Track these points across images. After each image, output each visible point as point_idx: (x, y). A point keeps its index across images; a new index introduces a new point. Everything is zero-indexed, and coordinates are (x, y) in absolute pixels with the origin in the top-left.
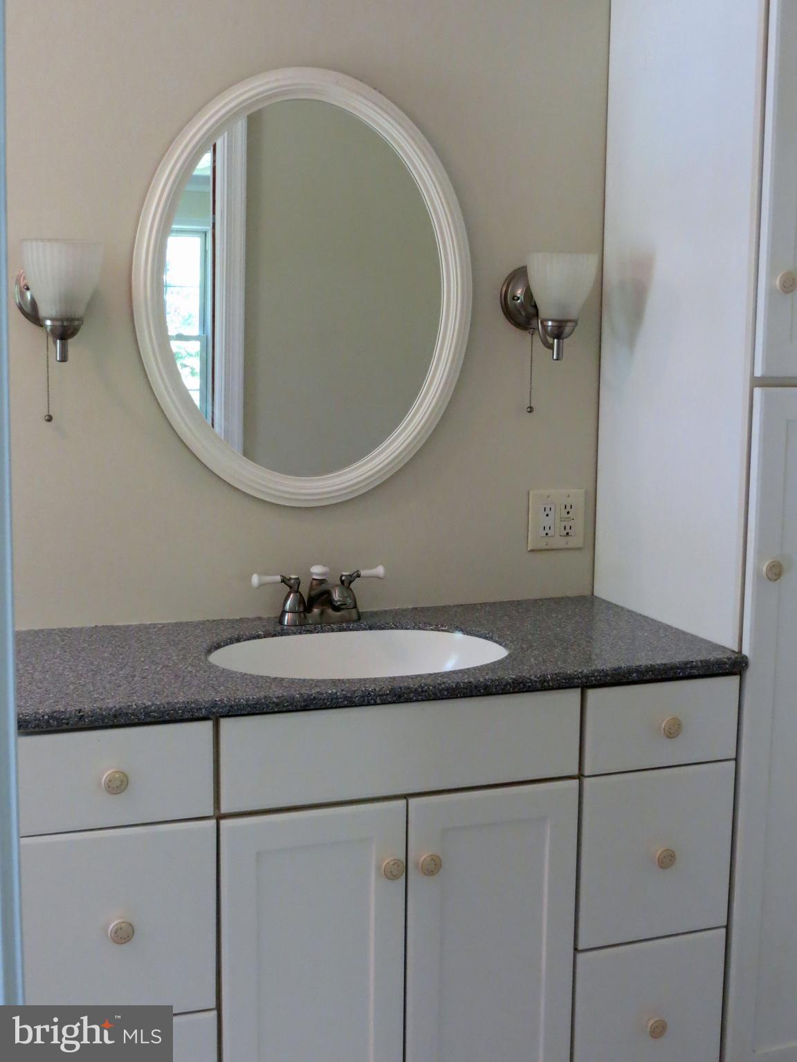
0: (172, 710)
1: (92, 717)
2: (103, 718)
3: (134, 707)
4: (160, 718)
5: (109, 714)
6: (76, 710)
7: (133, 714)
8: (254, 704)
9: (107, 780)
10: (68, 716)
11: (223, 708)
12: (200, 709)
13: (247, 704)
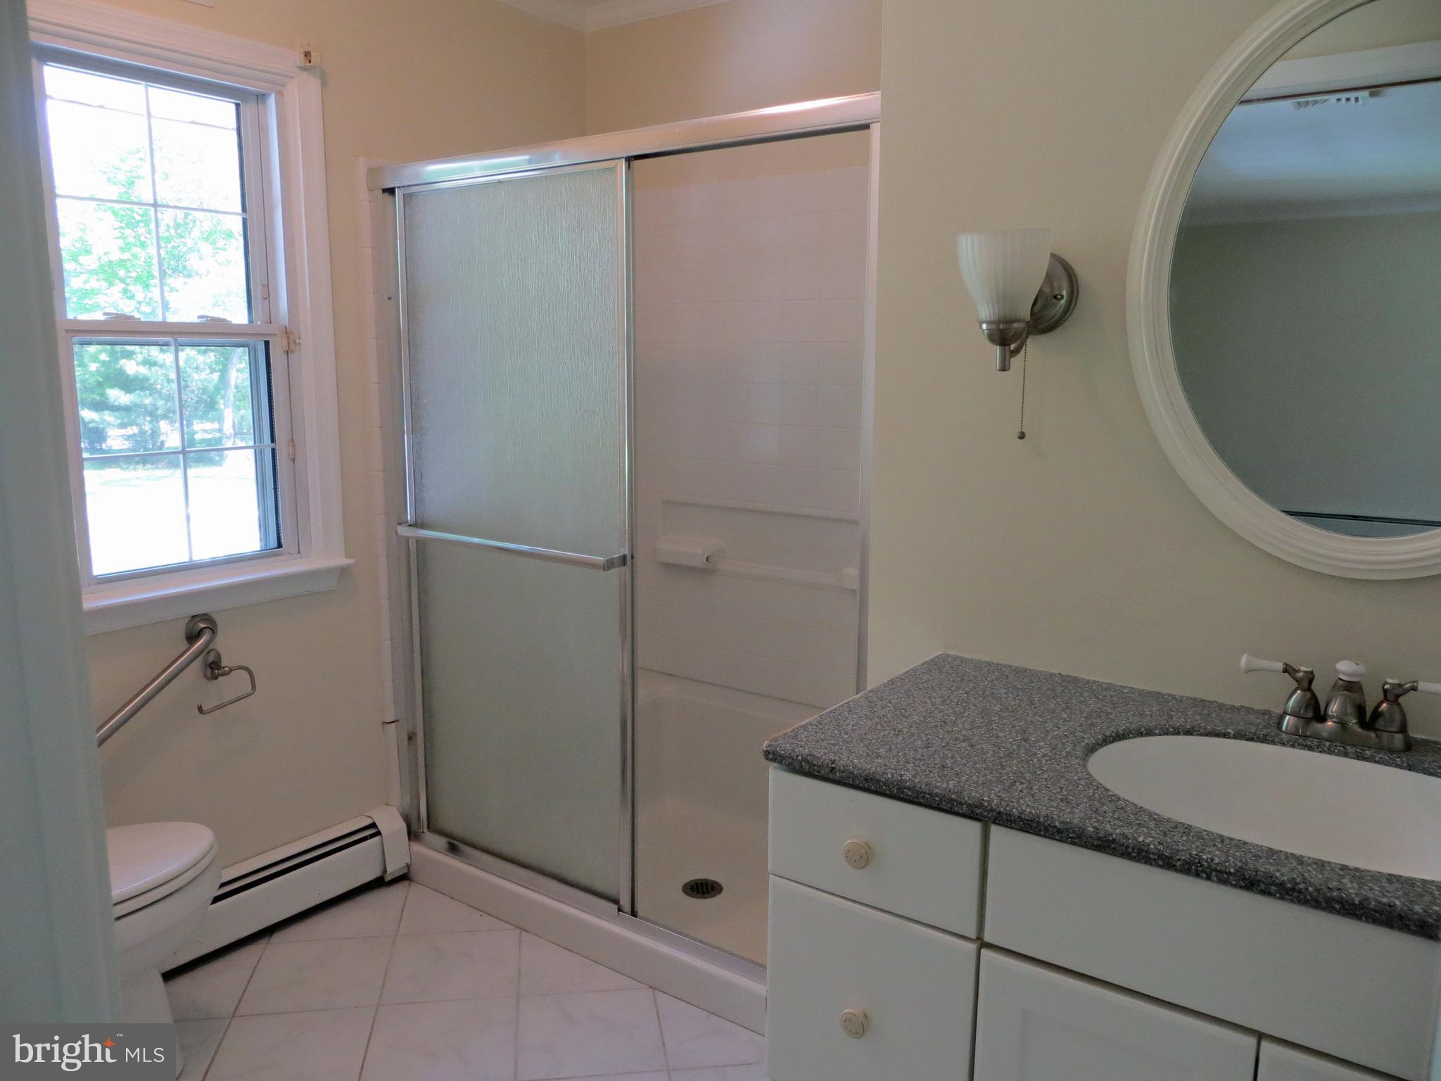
0: (929, 794)
1: (843, 772)
2: (855, 777)
3: (890, 776)
4: (913, 798)
5: (861, 776)
6: (831, 760)
7: (885, 784)
8: (1028, 820)
9: (846, 850)
10: (820, 764)
11: (988, 811)
12: (962, 804)
13: (1020, 817)
